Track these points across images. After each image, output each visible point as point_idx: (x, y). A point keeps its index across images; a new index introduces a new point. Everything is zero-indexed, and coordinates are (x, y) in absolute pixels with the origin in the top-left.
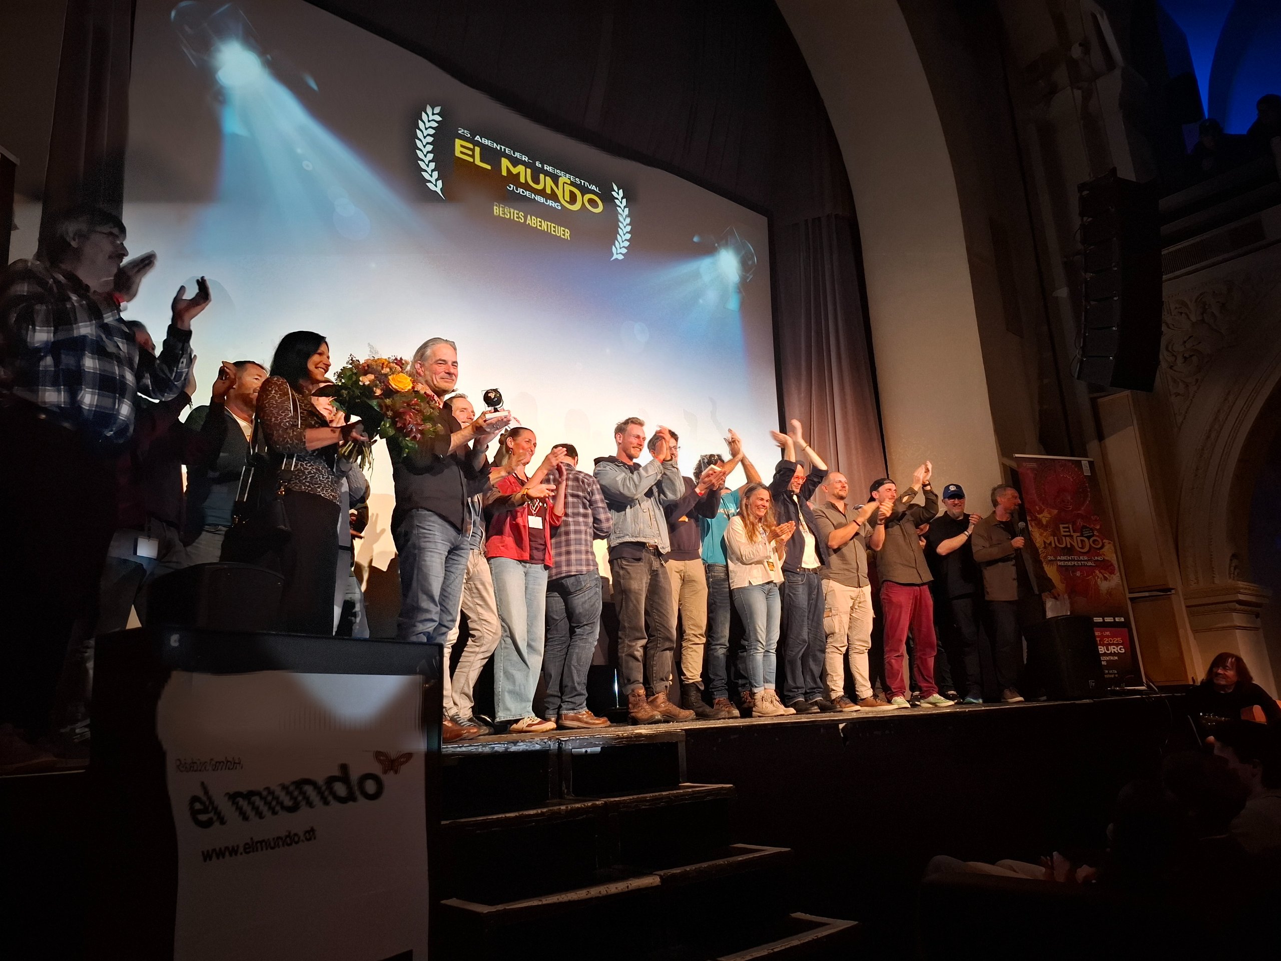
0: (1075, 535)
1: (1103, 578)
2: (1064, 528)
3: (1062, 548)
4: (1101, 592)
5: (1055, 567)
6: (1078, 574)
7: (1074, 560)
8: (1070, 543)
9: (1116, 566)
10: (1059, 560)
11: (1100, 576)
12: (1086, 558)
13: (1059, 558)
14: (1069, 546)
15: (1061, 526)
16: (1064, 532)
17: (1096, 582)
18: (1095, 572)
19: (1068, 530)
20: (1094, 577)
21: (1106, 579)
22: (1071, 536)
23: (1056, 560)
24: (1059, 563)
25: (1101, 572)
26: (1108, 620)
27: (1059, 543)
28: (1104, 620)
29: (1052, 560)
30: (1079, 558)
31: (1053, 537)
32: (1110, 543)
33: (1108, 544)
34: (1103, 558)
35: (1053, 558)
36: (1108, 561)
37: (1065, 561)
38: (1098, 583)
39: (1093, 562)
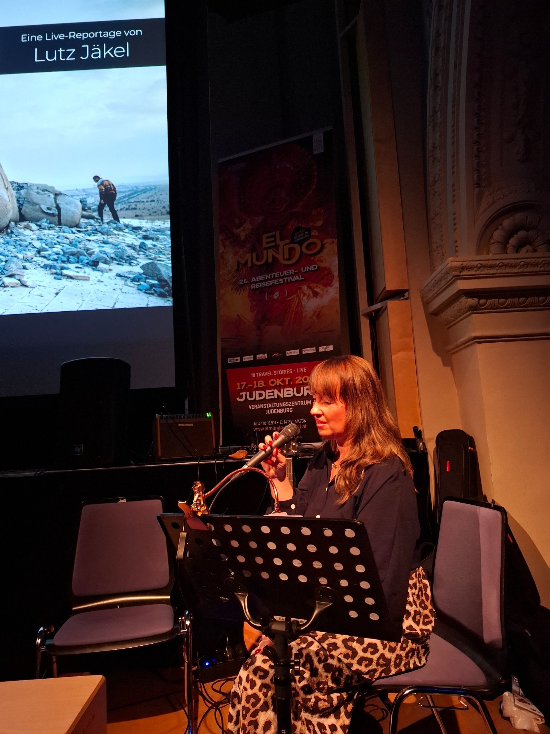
0: (281, 244)
1: (311, 295)
2: (267, 238)
3: (260, 266)
4: (304, 315)
5: (246, 293)
6: (276, 295)
7: (275, 278)
8: (274, 257)
9: (336, 274)
10: (255, 283)
11: (309, 292)
12: (292, 272)
13: (254, 279)
14: (270, 260)
15: (265, 236)
16: (267, 243)
17: (300, 302)
18: (300, 289)
19: (273, 239)
20: (299, 297)
21: (316, 294)
22: (276, 247)
23: (250, 283)
24: (253, 286)
25: (310, 287)
26: (306, 351)
27: (258, 260)
28: (301, 352)
29: (244, 285)
30: (282, 274)
31: (250, 254)
32: (333, 242)
33: (331, 244)
34: (318, 267)
35: (245, 281)
36: (326, 269)
37: (261, 281)
38: (303, 303)
39: (301, 276)
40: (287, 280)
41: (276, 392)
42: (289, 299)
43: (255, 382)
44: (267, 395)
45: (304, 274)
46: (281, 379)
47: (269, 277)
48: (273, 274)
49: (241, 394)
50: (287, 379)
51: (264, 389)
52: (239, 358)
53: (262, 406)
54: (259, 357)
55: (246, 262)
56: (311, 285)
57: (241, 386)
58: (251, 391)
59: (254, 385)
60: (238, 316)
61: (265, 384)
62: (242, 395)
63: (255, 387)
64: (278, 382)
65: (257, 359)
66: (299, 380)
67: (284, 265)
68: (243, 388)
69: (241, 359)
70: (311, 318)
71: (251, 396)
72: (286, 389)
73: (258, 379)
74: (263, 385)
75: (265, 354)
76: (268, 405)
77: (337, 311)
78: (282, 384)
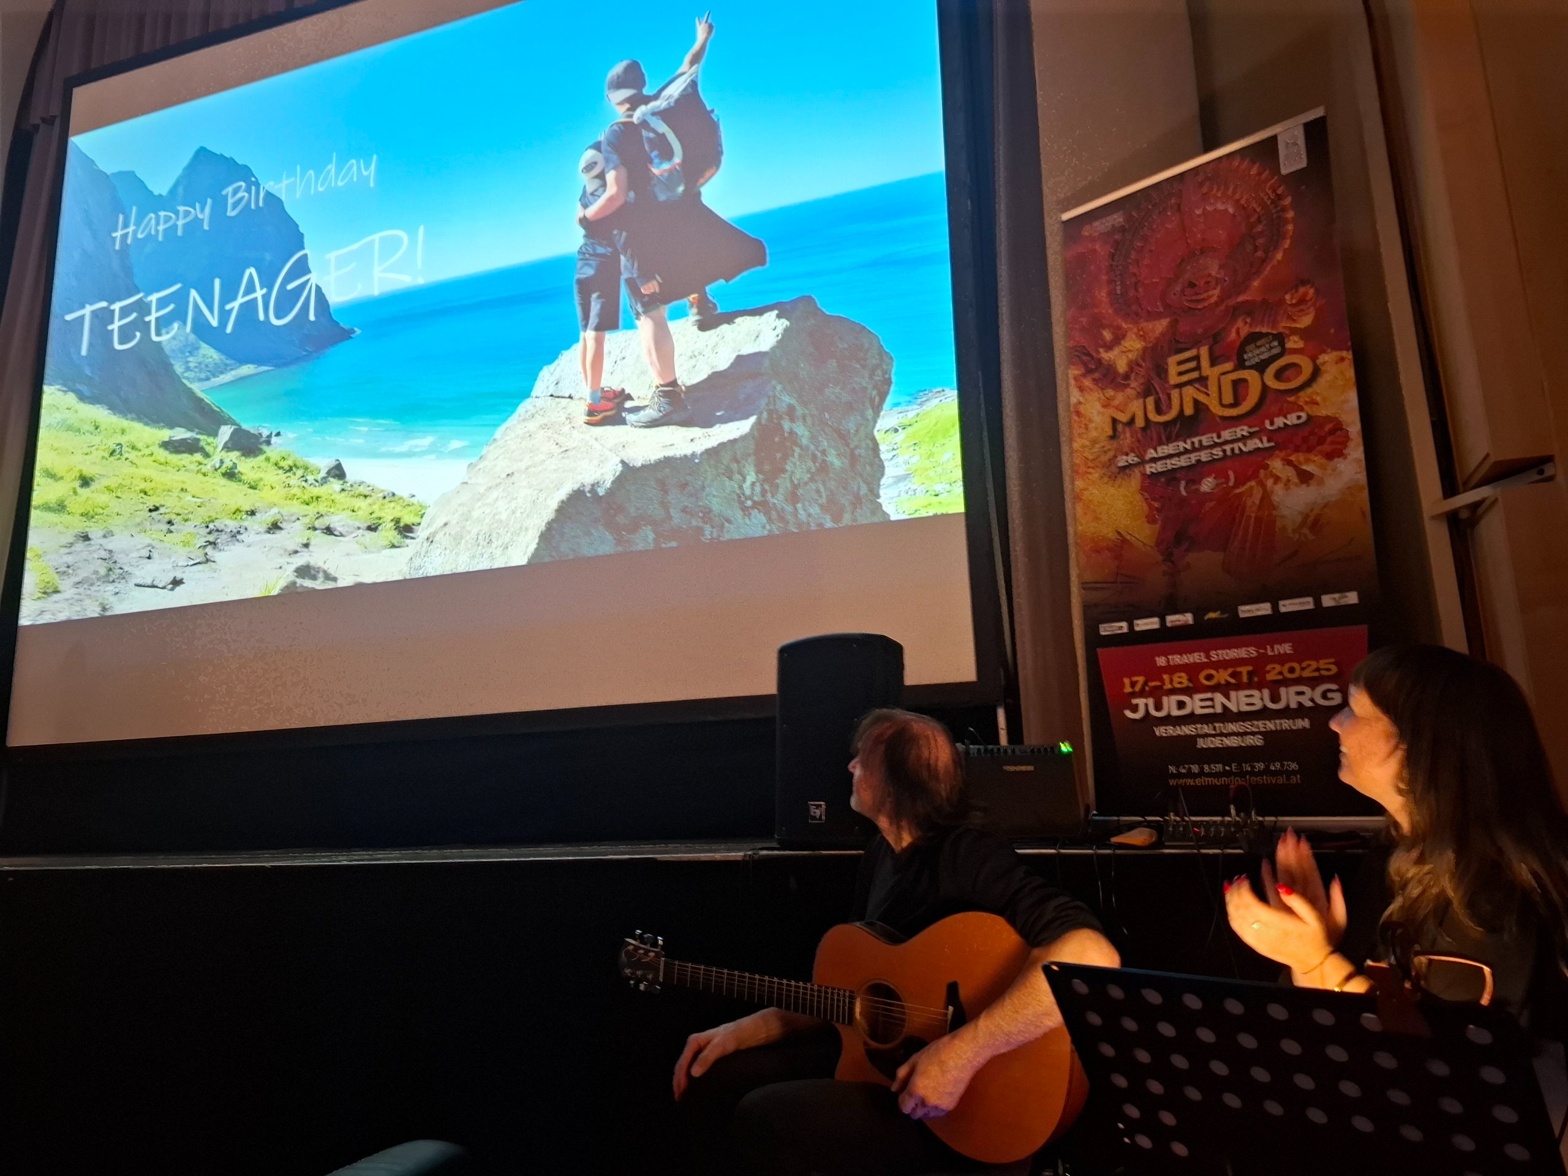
0: (1213, 373)
1: (1295, 480)
2: (1180, 363)
3: (1166, 424)
4: (1278, 524)
5: (1134, 485)
6: (1207, 485)
7: (1202, 448)
8: (1196, 402)
9: (1354, 429)
10: (1154, 460)
11: (1289, 473)
12: (1243, 430)
13: (1151, 453)
14: (1189, 411)
15: (1172, 361)
16: (1180, 374)
17: (1266, 496)
18: (1266, 467)
19: (1193, 364)
20: (1262, 484)
21: (1305, 478)
22: (1203, 380)
23: (1143, 462)
24: (1149, 469)
25: (1290, 463)
26: (1287, 606)
27: (1159, 411)
28: (1275, 607)
29: (1130, 466)
30: (1219, 437)
31: (1141, 401)
32: (1342, 359)
33: (1337, 363)
34: (1308, 415)
35: (1132, 459)
36: (1328, 419)
37: (1170, 456)
38: (1275, 498)
39: (1265, 439)
40: (1232, 450)
41: (1219, 698)
42: (1238, 491)
43: (1166, 677)
44: (1196, 704)
45: (1271, 435)
46: (1230, 670)
47: (1188, 447)
48: (1196, 440)
49: (1135, 701)
50: (1244, 670)
51: (1188, 691)
52: (1124, 624)
53: (1187, 730)
54: (1172, 622)
55: (1132, 421)
56: (1293, 458)
57: (1133, 684)
58: (1158, 694)
59: (1164, 684)
60: (1119, 533)
61: (1190, 680)
62: (1137, 705)
63: (1168, 686)
64: (1223, 676)
65: (1169, 624)
66: (1276, 671)
67: (1223, 418)
68: (1138, 688)
69: (1131, 626)
70: (1294, 531)
71: (1159, 707)
72: (1242, 693)
73: (1172, 669)
74: (1186, 683)
75: (1186, 614)
76: (1202, 728)
77: (1363, 513)
78: (1232, 681)
